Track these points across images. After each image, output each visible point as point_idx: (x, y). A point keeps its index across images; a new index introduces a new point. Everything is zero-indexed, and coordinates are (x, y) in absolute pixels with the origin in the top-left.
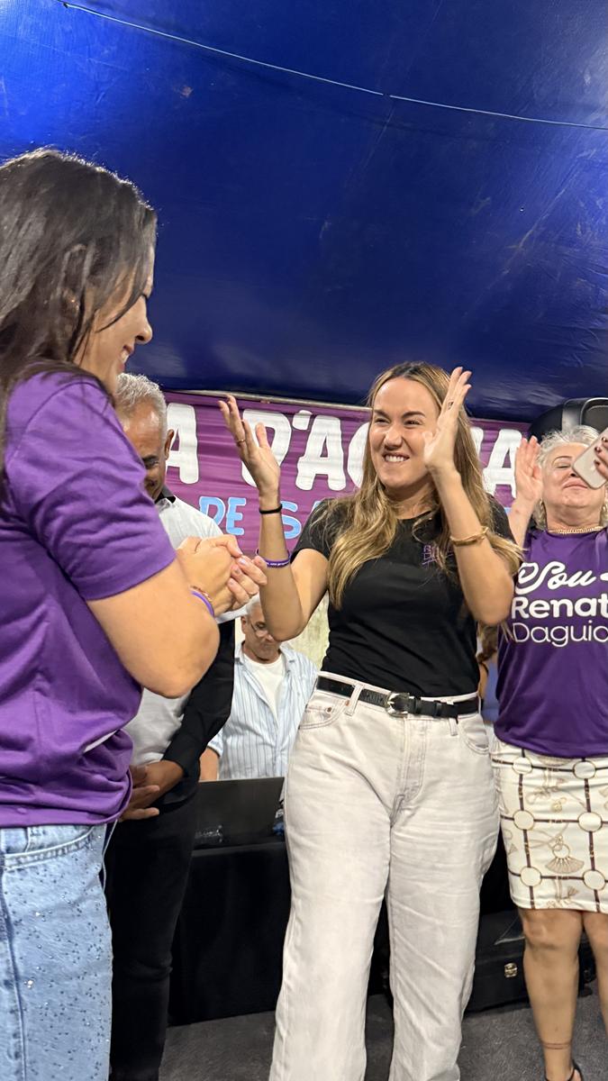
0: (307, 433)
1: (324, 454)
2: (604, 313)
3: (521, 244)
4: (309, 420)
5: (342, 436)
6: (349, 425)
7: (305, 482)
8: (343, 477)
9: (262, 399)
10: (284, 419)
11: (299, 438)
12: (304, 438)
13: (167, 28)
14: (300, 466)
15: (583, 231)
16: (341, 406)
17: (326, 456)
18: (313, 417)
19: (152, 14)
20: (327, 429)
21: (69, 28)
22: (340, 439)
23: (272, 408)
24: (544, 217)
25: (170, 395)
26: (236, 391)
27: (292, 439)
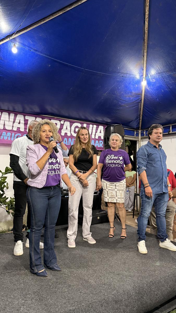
0: (63, 124)
1: (67, 129)
3: (105, 94)
4: (63, 122)
6: (71, 123)
7: (63, 134)
8: (70, 133)
9: (55, 117)
10: (59, 121)
11: (62, 125)
12: (63, 125)
13: (48, 55)
14: (62, 131)
15: (116, 92)
16: (70, 120)
18: (64, 121)
19: (45, 53)
20: (67, 124)
21: (30, 54)
22: (70, 126)
23: (57, 119)
24: (110, 90)
25: (37, 116)
26: (50, 116)
27: (60, 126)
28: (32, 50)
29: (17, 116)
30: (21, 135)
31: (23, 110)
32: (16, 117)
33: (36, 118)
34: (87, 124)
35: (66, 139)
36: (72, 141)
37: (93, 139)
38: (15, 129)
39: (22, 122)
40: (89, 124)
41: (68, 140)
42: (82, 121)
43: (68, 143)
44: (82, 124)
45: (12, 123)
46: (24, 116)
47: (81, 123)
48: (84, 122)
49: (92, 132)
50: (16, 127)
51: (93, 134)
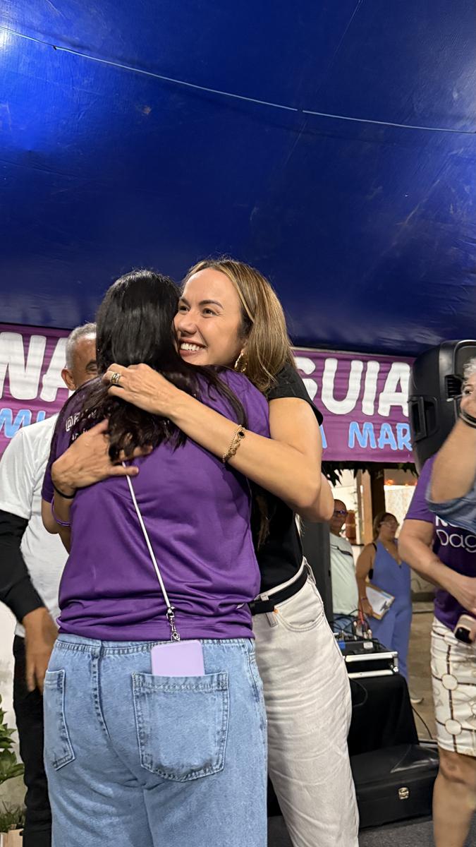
2: (472, 273)
3: (406, 222)
13: (132, 64)
15: (455, 210)
19: (120, 54)
21: (57, 64)
24: (424, 201)
28: (63, 48)
34: (339, 359)
37: (368, 418)
38: (49, 396)
40: (346, 357)
42: (319, 350)
44: (319, 360)
45: (37, 372)
47: (313, 358)
48: (326, 351)
49: (362, 391)
50: (52, 387)
51: (368, 400)
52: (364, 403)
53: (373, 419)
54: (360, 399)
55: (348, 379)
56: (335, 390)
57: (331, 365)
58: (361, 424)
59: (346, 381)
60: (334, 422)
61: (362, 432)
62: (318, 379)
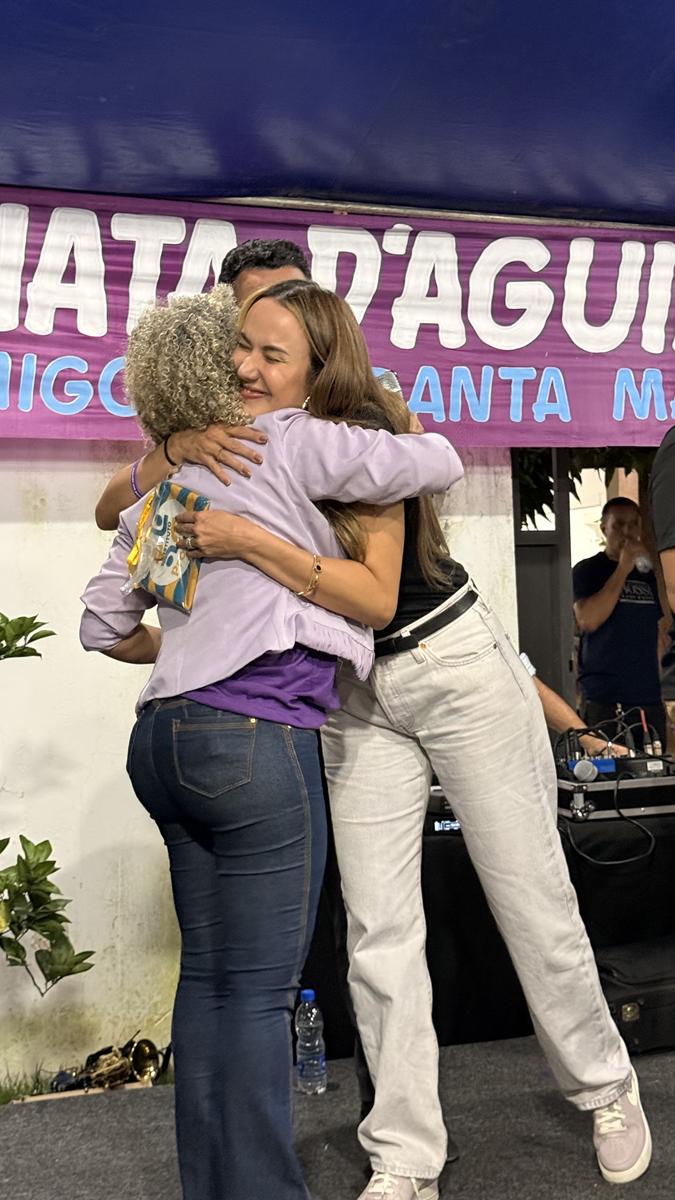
0: (406, 259)
1: (433, 292)
4: (405, 239)
5: (460, 262)
6: (470, 245)
7: (403, 336)
8: (462, 327)
9: (334, 208)
10: (368, 238)
11: (394, 269)
12: (403, 266)
14: (395, 312)
16: (456, 215)
17: (436, 295)
18: (413, 235)
20: (436, 252)
22: (456, 268)
23: (351, 222)
25: (196, 207)
26: (295, 197)
27: (381, 271)
29: (47, 222)
30: (83, 367)
31: (95, 172)
32: (45, 231)
33: (191, 222)
34: (597, 240)
35: (427, 375)
36: (477, 385)
37: (651, 360)
38: (41, 323)
39: (92, 262)
40: (613, 234)
41: (446, 386)
42: (557, 222)
43: (447, 409)
44: (559, 242)
45: (16, 278)
46: (104, 217)
47: (546, 238)
48: (572, 222)
49: (642, 304)
50: (47, 307)
51: (654, 323)
52: (646, 329)
53: (663, 361)
54: (638, 321)
55: (615, 279)
56: (589, 303)
57: (582, 252)
58: (638, 372)
59: (611, 284)
60: (585, 370)
61: (639, 390)
62: (555, 283)
